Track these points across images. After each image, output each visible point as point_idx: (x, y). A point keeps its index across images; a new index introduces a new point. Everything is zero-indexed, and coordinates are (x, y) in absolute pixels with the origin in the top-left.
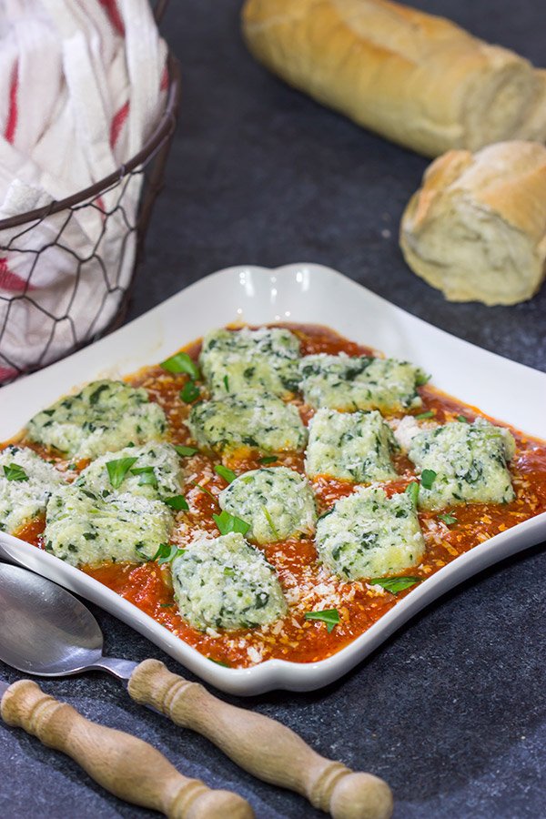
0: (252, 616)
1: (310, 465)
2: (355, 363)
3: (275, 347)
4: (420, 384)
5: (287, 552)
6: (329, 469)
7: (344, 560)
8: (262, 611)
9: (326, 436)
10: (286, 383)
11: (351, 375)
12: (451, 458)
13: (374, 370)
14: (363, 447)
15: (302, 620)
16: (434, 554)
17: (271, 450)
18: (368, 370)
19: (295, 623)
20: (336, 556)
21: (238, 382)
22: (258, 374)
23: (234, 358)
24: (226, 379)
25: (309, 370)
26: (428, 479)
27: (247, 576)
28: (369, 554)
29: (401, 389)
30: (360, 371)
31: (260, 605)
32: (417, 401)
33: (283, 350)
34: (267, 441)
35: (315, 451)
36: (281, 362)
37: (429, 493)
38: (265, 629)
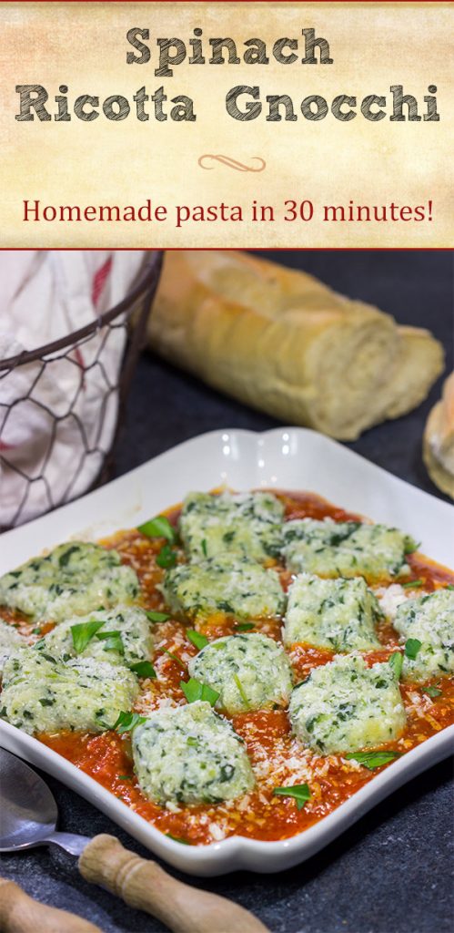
0: (215, 791)
1: (288, 633)
2: (341, 529)
3: (258, 510)
4: (408, 553)
5: (259, 724)
6: (307, 636)
7: (318, 732)
8: (226, 785)
9: (306, 602)
10: (267, 548)
11: (336, 541)
12: (438, 627)
13: (361, 536)
14: (345, 613)
15: (270, 796)
16: (416, 728)
17: (248, 617)
18: (354, 536)
19: (263, 799)
20: (310, 728)
21: (216, 546)
22: (238, 539)
23: (213, 521)
24: (204, 543)
25: (291, 535)
26: (412, 649)
27: (212, 747)
28: (345, 727)
29: (389, 556)
30: (346, 537)
31: (225, 778)
32: (406, 570)
33: (266, 514)
34: (244, 607)
35: (294, 617)
36: (263, 527)
37: (413, 663)
38: (229, 804)
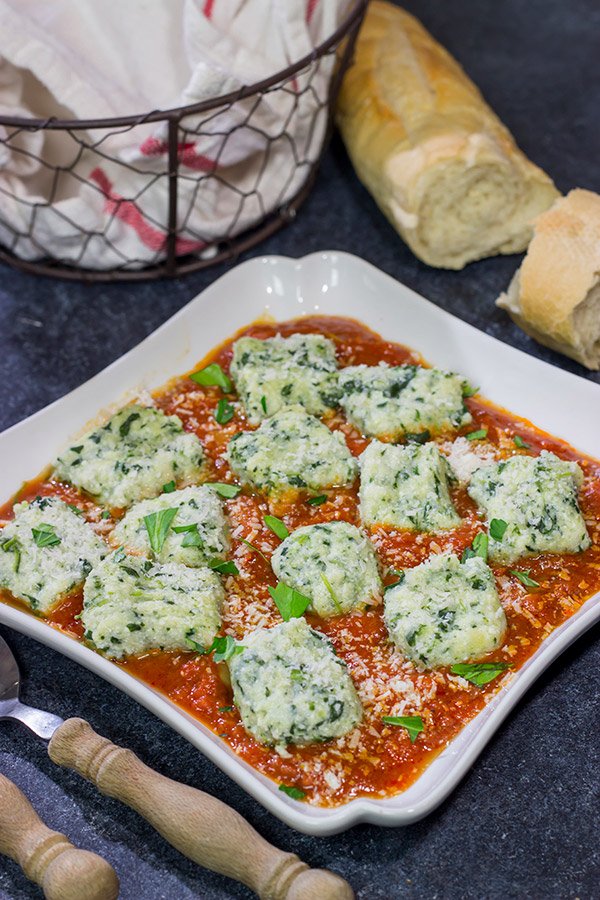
0: (326, 731)
1: (365, 511)
2: (399, 374)
3: (312, 359)
4: (467, 398)
5: (353, 630)
6: (386, 517)
7: (420, 647)
8: (337, 723)
9: (381, 475)
10: (325, 399)
11: (395, 390)
12: (520, 502)
13: (420, 382)
14: (420, 488)
15: (379, 727)
16: (520, 632)
17: (320, 488)
18: (413, 383)
19: (373, 732)
20: (411, 641)
21: (275, 400)
22: (296, 392)
23: (271, 374)
24: (263, 401)
25: (350, 387)
26: (497, 530)
27: (317, 681)
28: (449, 638)
29: (450, 405)
30: (404, 385)
31: (335, 717)
32: (467, 418)
33: (321, 363)
34: (316, 478)
35: (369, 492)
36: (320, 376)
37: (501, 545)
38: (341, 743)
